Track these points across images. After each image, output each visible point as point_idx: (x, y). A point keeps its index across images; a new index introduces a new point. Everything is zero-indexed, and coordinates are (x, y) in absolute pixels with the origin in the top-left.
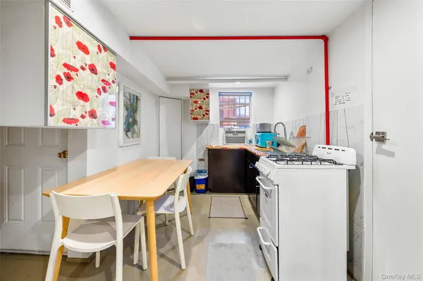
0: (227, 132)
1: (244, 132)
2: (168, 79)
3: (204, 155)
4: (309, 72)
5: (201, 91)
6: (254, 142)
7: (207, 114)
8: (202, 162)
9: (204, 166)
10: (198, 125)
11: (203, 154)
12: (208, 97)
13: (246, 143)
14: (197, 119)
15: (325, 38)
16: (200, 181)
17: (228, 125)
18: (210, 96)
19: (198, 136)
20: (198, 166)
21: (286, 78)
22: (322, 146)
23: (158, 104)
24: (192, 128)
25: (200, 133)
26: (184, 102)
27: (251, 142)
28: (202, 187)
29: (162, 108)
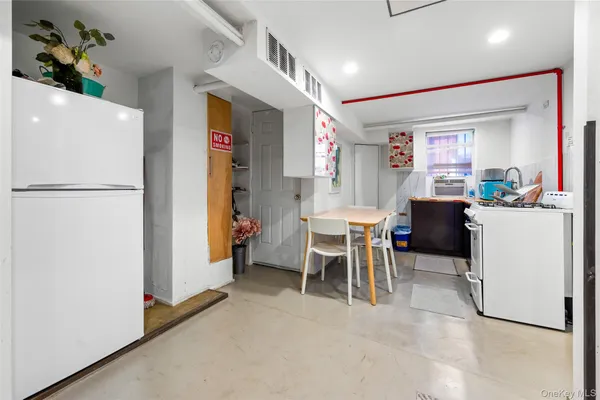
0: (437, 182)
1: (462, 181)
2: (366, 126)
3: (406, 208)
4: (545, 107)
5: (403, 134)
6: (477, 194)
7: (410, 160)
8: (404, 217)
9: (407, 221)
10: (399, 173)
11: (404, 206)
12: (411, 141)
13: (465, 195)
14: (397, 166)
15: (559, 72)
16: (402, 238)
17: (440, 172)
18: (414, 139)
19: (398, 187)
20: (398, 221)
21: (524, 109)
22: (554, 193)
23: (353, 153)
24: (391, 177)
25: (400, 183)
26: (382, 148)
27: (472, 193)
28: (404, 244)
29: (358, 156)
